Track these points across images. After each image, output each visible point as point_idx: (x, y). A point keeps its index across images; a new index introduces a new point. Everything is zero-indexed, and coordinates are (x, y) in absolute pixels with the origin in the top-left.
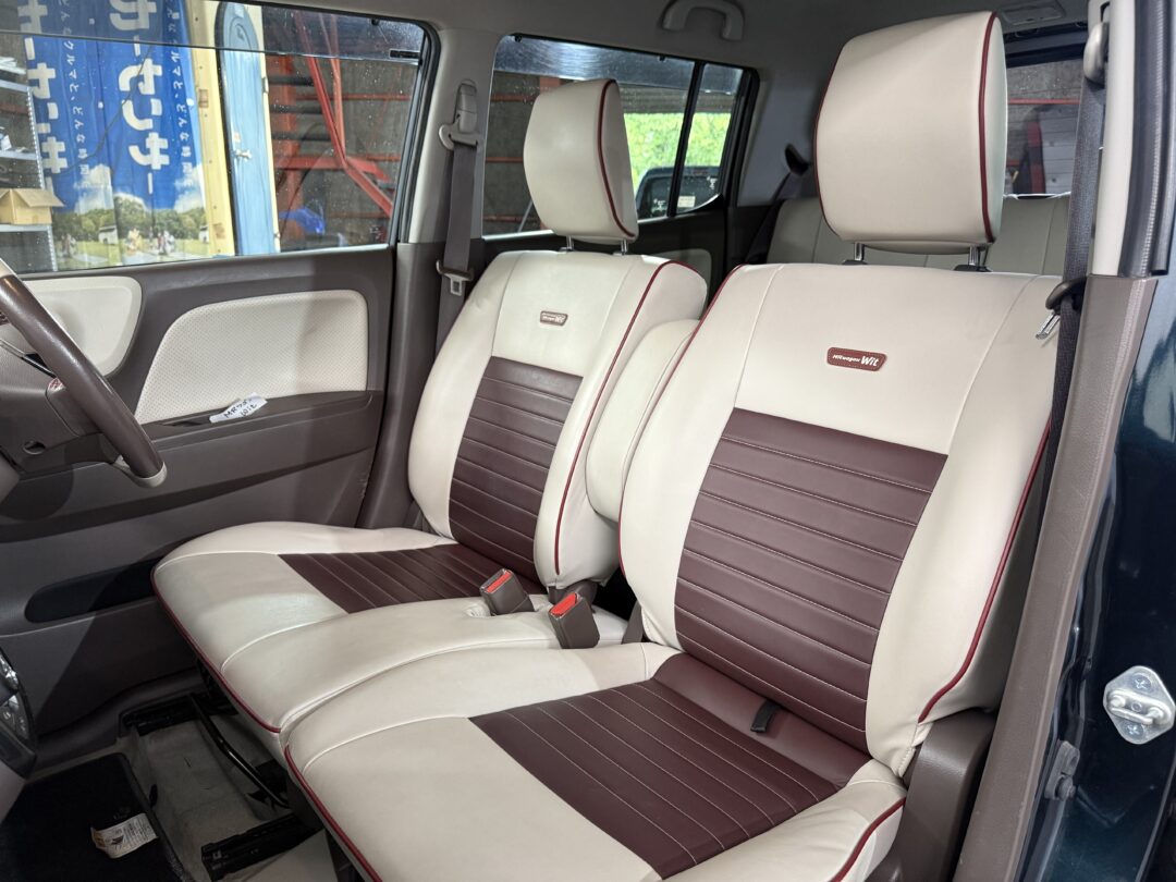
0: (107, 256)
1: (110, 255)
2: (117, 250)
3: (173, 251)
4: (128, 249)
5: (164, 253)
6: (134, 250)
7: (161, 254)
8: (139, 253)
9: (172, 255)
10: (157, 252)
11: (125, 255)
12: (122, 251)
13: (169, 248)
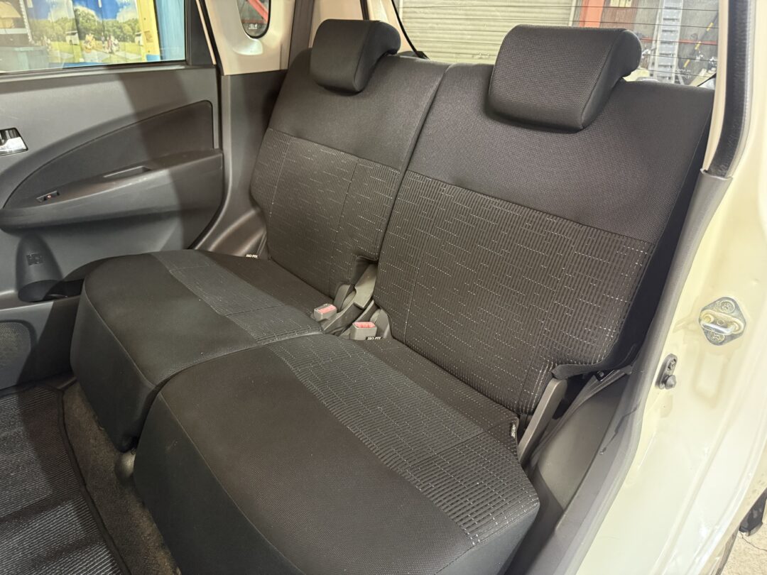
0: (73, 53)
1: (75, 52)
2: (78, 49)
3: (117, 51)
4: (86, 48)
5: (112, 52)
6: (90, 49)
7: (110, 53)
8: (94, 51)
9: (117, 53)
10: (107, 51)
11: (84, 52)
12: (82, 50)
13: (115, 48)
